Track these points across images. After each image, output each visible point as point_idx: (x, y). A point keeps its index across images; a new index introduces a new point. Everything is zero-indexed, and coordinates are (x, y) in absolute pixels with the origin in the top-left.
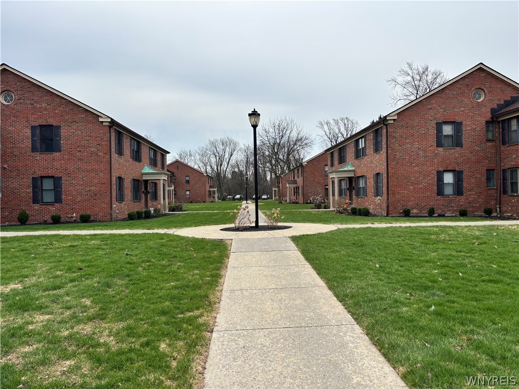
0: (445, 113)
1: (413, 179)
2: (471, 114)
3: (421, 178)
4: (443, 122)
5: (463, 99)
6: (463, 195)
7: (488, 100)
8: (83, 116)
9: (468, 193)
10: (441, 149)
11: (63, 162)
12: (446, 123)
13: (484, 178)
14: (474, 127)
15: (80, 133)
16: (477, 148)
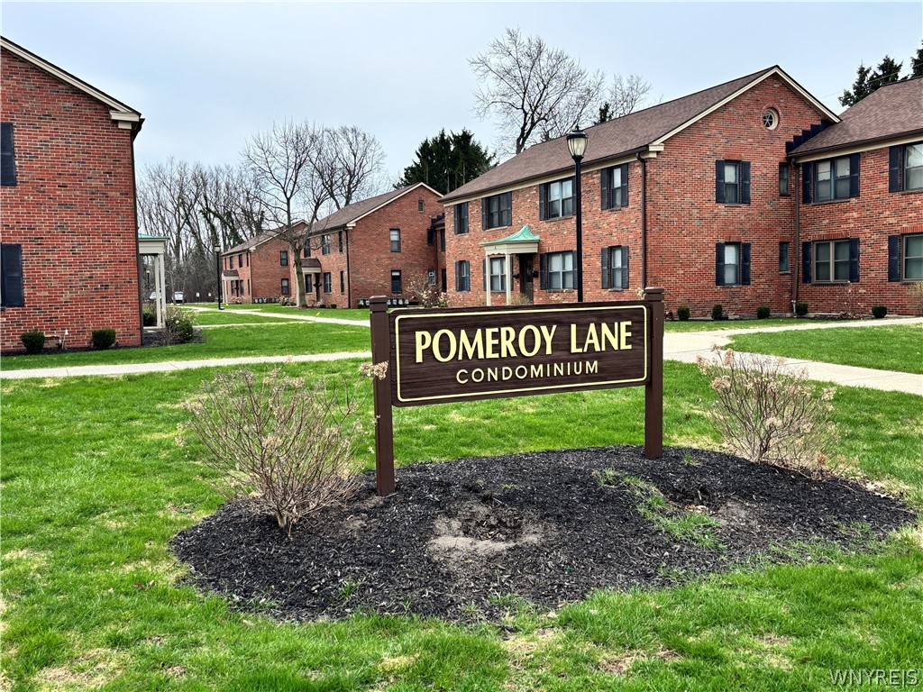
0: (728, 145)
1: (683, 256)
2: (761, 150)
3: (694, 256)
4: (726, 160)
5: (752, 123)
6: (749, 284)
7: (784, 128)
8: (68, 104)
9: (757, 280)
10: (721, 206)
11: (21, 210)
12: (729, 162)
13: (776, 256)
14: (764, 171)
15: (62, 143)
16: (768, 207)
